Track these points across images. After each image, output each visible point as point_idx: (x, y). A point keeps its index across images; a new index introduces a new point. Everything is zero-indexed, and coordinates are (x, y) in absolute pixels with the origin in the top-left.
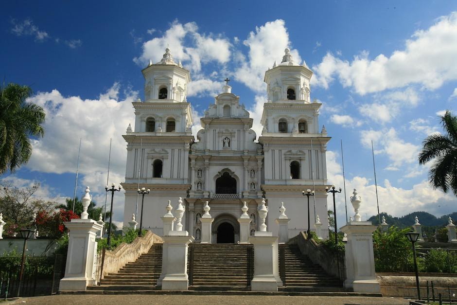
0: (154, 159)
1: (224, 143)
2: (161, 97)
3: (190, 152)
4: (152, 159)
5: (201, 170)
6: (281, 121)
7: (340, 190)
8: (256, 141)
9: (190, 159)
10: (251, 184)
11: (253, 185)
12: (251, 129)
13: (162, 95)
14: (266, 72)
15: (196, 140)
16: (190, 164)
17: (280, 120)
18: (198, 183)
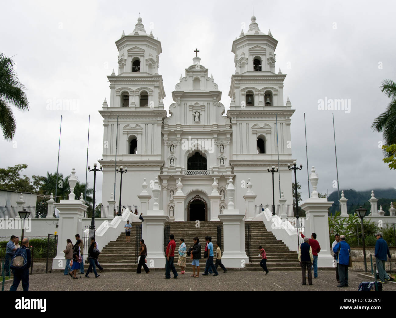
0: (129, 135)
1: (195, 117)
2: (134, 70)
3: (163, 127)
4: (127, 134)
5: (173, 146)
6: (248, 94)
7: (301, 167)
8: (225, 115)
9: (163, 135)
10: (221, 159)
11: (222, 160)
12: (220, 102)
13: (135, 68)
14: (234, 42)
15: (169, 115)
16: (163, 140)
17: (247, 92)
18: (171, 159)
